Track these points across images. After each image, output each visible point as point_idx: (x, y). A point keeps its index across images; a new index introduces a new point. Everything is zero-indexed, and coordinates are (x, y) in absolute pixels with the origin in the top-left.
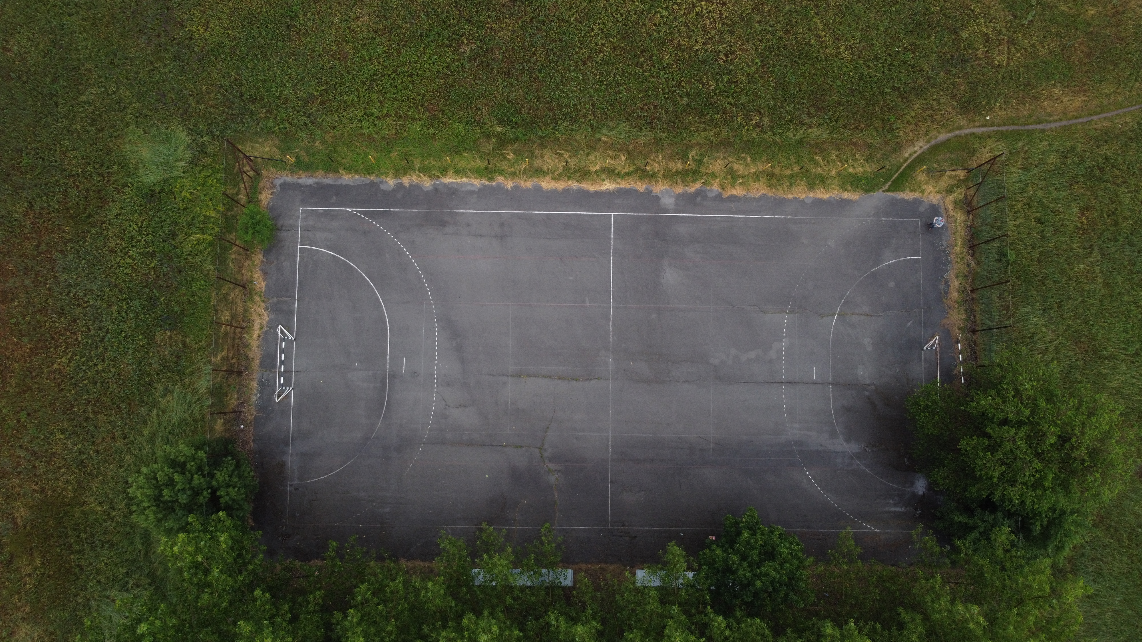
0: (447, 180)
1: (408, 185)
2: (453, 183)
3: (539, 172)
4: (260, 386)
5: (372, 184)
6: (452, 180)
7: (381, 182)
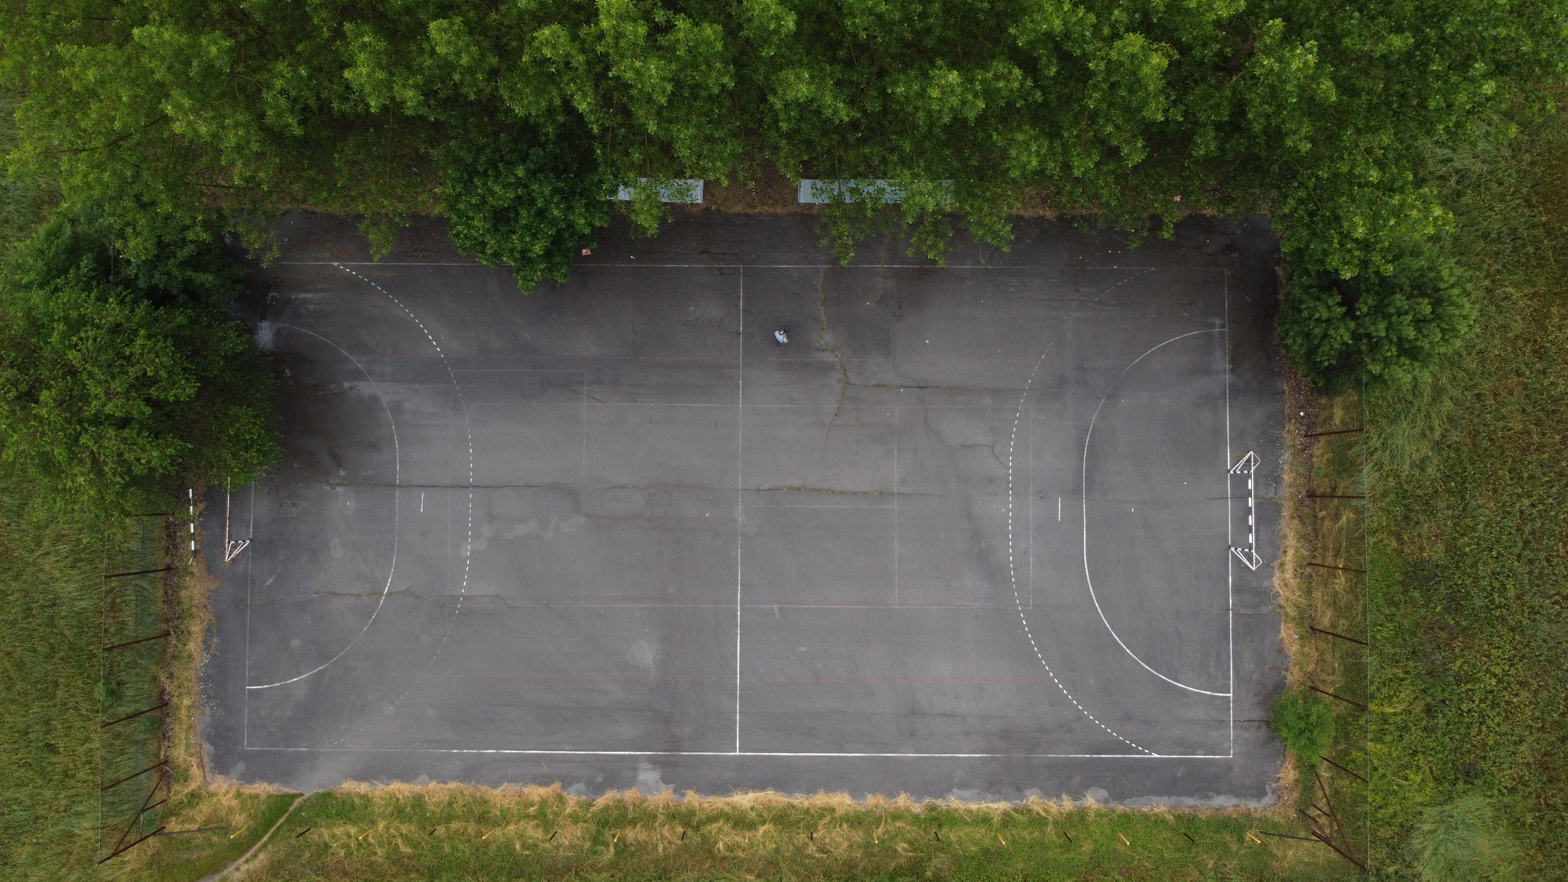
0: (1002, 806)
1: (1064, 797)
2: (993, 802)
3: (855, 821)
4: (1279, 476)
5: (1120, 797)
6: (994, 806)
7: (1106, 801)
